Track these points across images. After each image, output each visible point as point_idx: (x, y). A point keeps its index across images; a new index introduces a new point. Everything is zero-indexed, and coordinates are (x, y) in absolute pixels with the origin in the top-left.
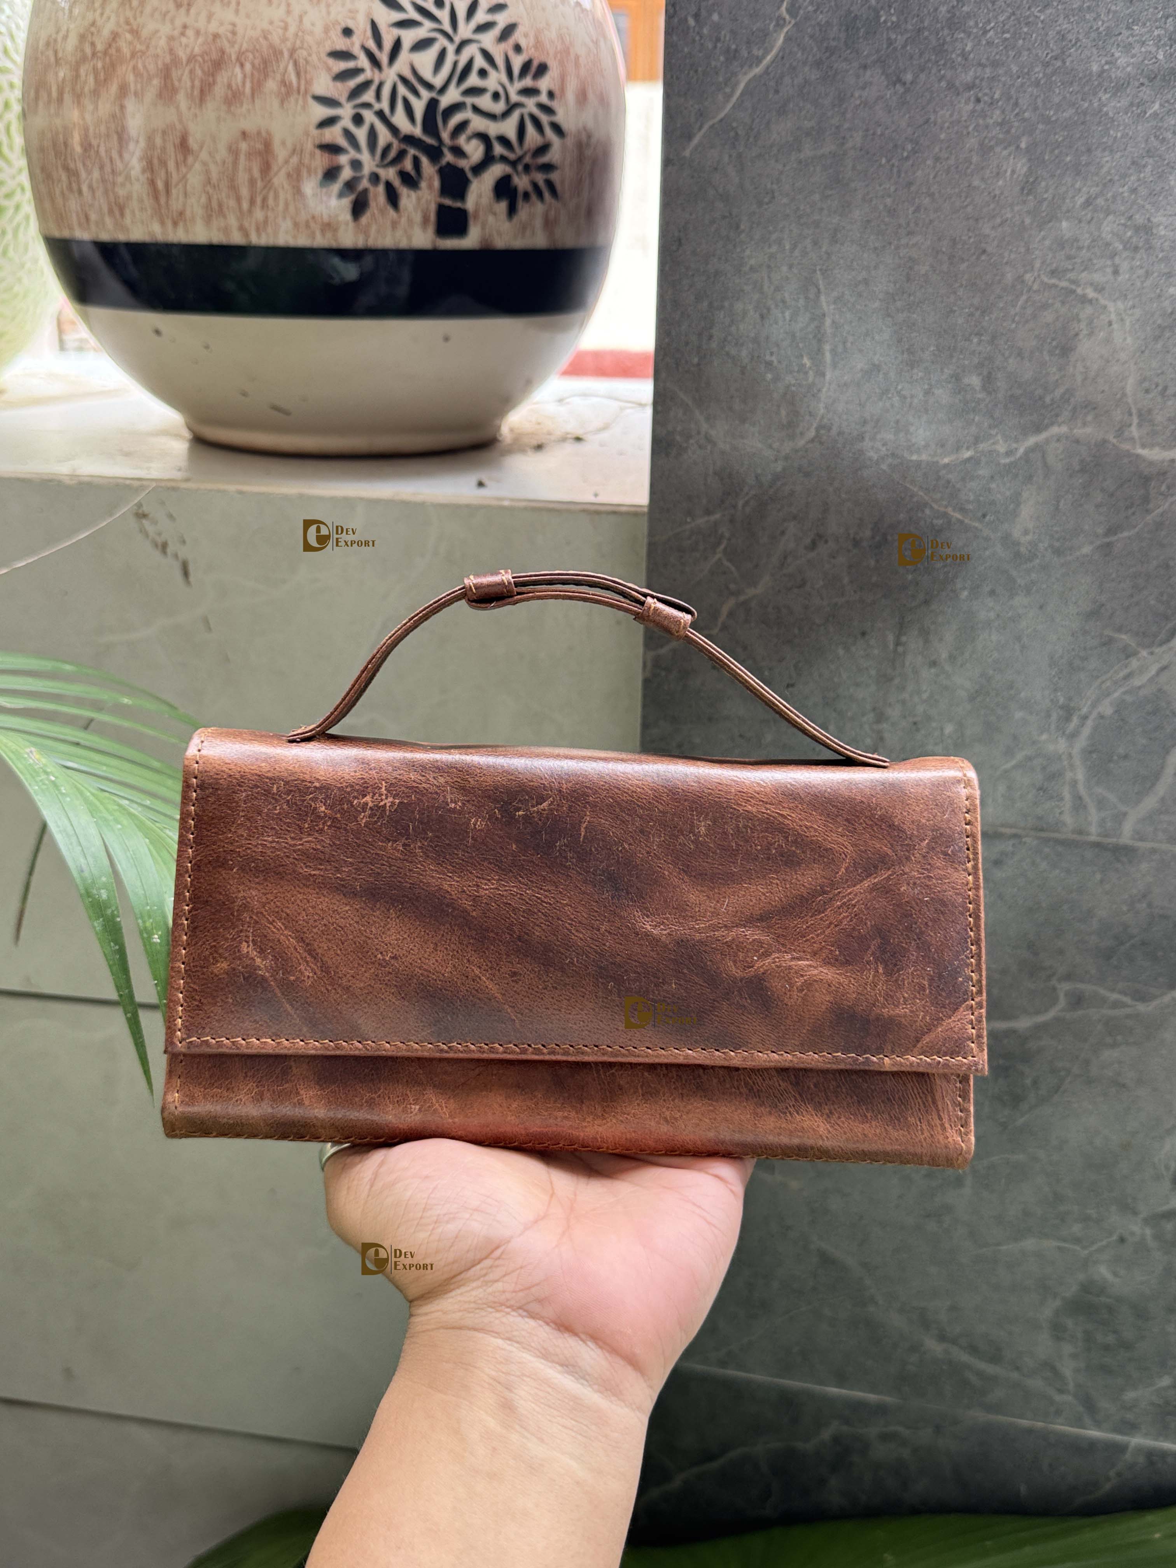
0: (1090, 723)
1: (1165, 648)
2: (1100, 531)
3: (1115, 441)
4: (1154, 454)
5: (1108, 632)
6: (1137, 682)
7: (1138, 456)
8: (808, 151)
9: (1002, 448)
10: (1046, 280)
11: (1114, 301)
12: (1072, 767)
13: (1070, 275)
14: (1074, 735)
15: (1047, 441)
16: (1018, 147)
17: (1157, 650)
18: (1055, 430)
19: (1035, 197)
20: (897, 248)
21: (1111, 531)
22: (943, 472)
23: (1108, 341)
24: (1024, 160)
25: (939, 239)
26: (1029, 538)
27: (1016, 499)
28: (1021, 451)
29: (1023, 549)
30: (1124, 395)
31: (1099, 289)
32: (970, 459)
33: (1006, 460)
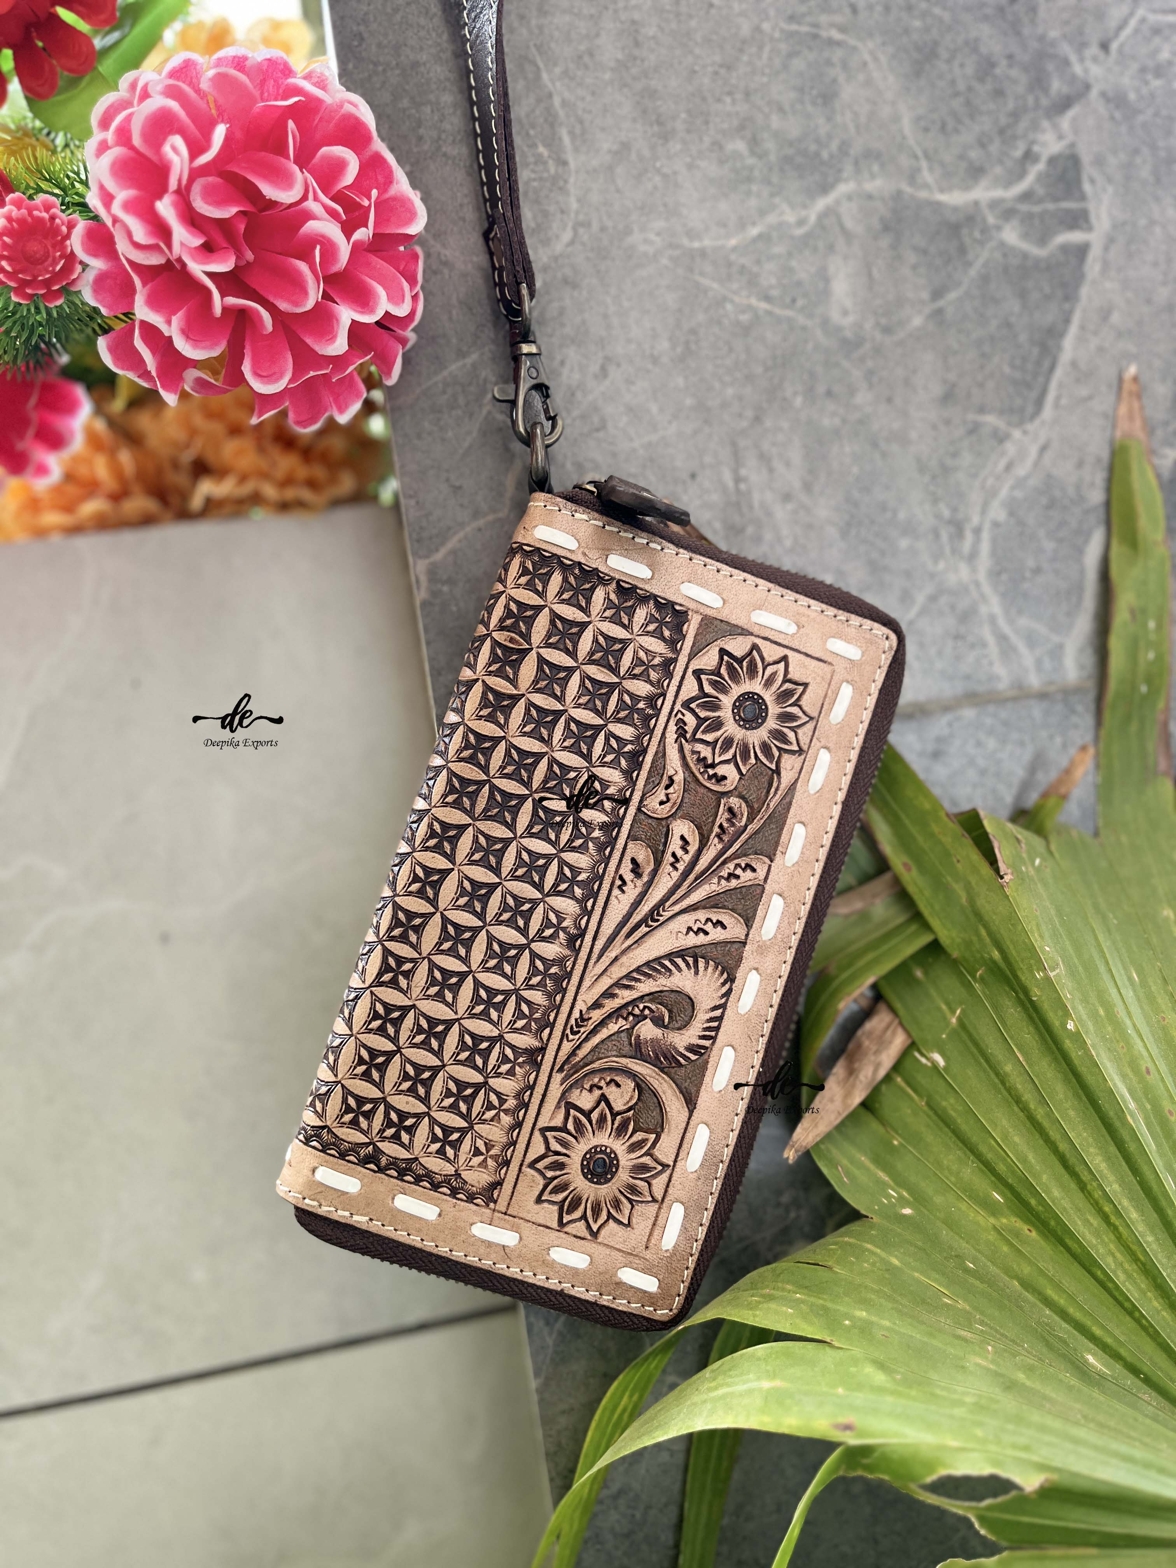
0: (986, 535)
1: (1037, 422)
2: (925, 295)
3: (910, 190)
4: (955, 198)
5: (971, 417)
6: (1021, 471)
7: (939, 204)
9: (790, 217)
10: (786, 27)
11: (862, 40)
12: (983, 597)
13: (809, 19)
14: (972, 557)
15: (838, 202)
17: (1030, 427)
18: (843, 188)
21: (937, 294)
22: (733, 257)
23: (867, 82)
26: (850, 319)
27: (824, 276)
28: (813, 219)
29: (848, 334)
30: (904, 138)
31: (842, 29)
32: (760, 236)
33: (799, 232)
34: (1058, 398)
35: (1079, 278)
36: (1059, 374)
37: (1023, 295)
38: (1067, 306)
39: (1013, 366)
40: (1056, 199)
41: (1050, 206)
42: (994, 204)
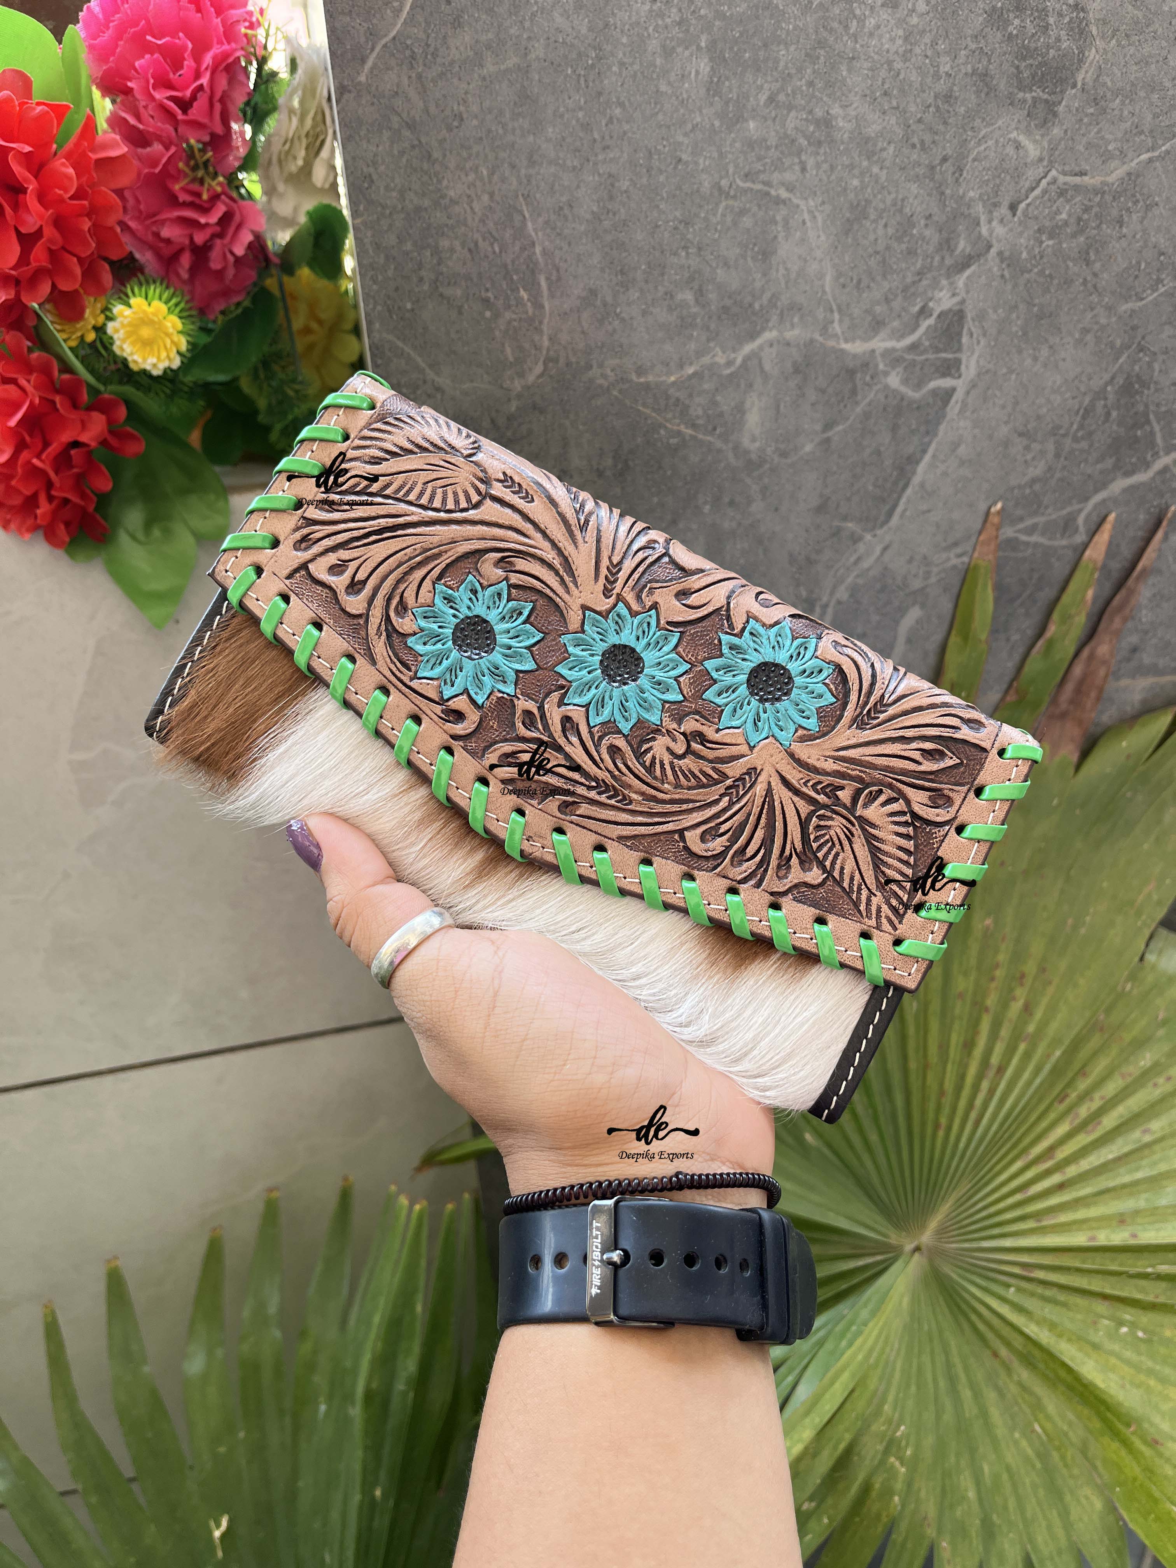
0: (830, 610)
1: (885, 528)
2: (818, 427)
3: (821, 339)
4: (856, 347)
5: (836, 523)
6: (865, 564)
7: (842, 351)
8: (490, 68)
9: (721, 359)
10: (741, 184)
11: (806, 199)
13: (762, 177)
15: (761, 348)
16: (699, 48)
17: (879, 532)
18: (768, 335)
19: (720, 97)
20: (595, 164)
21: (828, 427)
22: (671, 391)
23: (803, 240)
24: (706, 60)
25: (635, 151)
26: (757, 444)
27: (740, 409)
28: (739, 361)
29: (753, 456)
30: (824, 292)
31: (790, 188)
32: (695, 374)
33: (728, 371)
34: (905, 510)
35: (940, 416)
36: (909, 491)
37: (895, 428)
38: (926, 440)
39: (875, 486)
40: (937, 350)
41: (931, 356)
42: (887, 352)
